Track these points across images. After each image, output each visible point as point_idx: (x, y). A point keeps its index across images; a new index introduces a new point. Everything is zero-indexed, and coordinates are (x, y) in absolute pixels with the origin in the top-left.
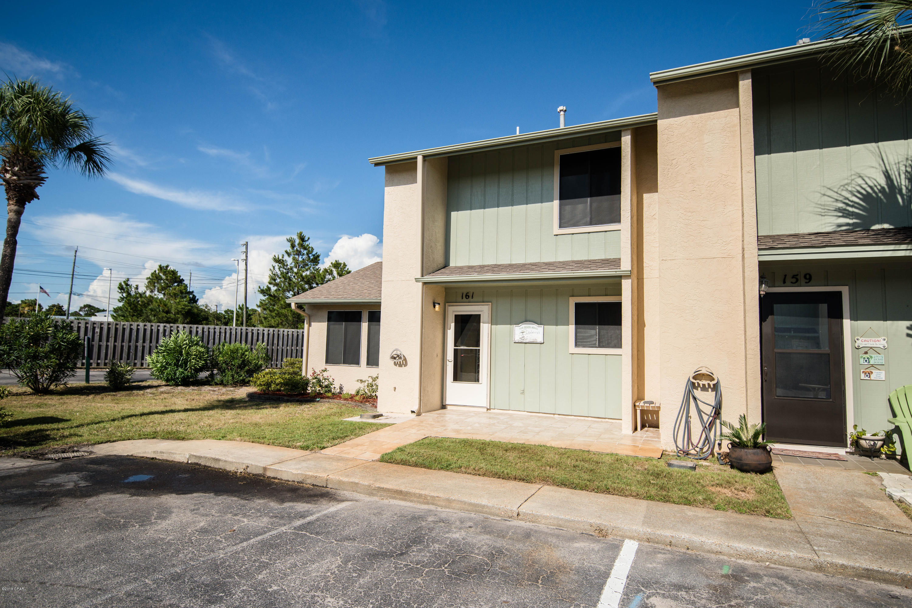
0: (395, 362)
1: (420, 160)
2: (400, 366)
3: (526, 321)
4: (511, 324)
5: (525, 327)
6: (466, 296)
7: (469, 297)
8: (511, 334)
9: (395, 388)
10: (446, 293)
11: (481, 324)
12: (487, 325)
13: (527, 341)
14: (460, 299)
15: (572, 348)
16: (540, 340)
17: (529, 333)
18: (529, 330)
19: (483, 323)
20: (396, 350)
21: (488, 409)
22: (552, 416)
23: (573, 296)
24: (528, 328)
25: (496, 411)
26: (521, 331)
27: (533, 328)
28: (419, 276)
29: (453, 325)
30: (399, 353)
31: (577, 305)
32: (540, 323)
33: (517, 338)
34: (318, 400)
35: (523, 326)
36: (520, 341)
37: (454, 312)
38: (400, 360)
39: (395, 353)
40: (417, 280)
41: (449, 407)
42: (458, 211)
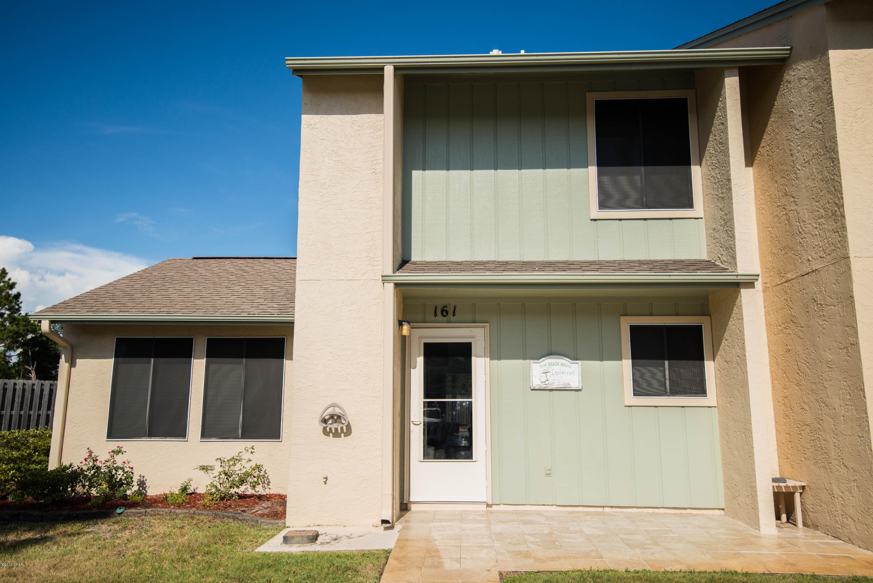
0: (325, 429)
1: (389, 73)
2: (337, 435)
3: (550, 354)
4: (524, 358)
5: (550, 364)
6: (442, 311)
7: (447, 313)
8: (527, 375)
9: (326, 478)
10: (404, 305)
11: (473, 358)
12: (483, 359)
13: (554, 387)
14: (431, 316)
15: (630, 398)
16: (575, 385)
17: (557, 373)
18: (557, 368)
19: (477, 356)
20: (334, 405)
21: (488, 505)
22: (601, 509)
23: (625, 315)
24: (554, 365)
25: (502, 508)
26: (542, 370)
27: (562, 365)
28: (389, 271)
29: (420, 361)
30: (338, 411)
31: (634, 329)
32: (575, 358)
33: (536, 383)
34: (119, 511)
35: (547, 361)
36: (543, 386)
37: (421, 338)
38: (335, 425)
39: (330, 411)
40: (385, 279)
41: (413, 507)
42: (424, 169)
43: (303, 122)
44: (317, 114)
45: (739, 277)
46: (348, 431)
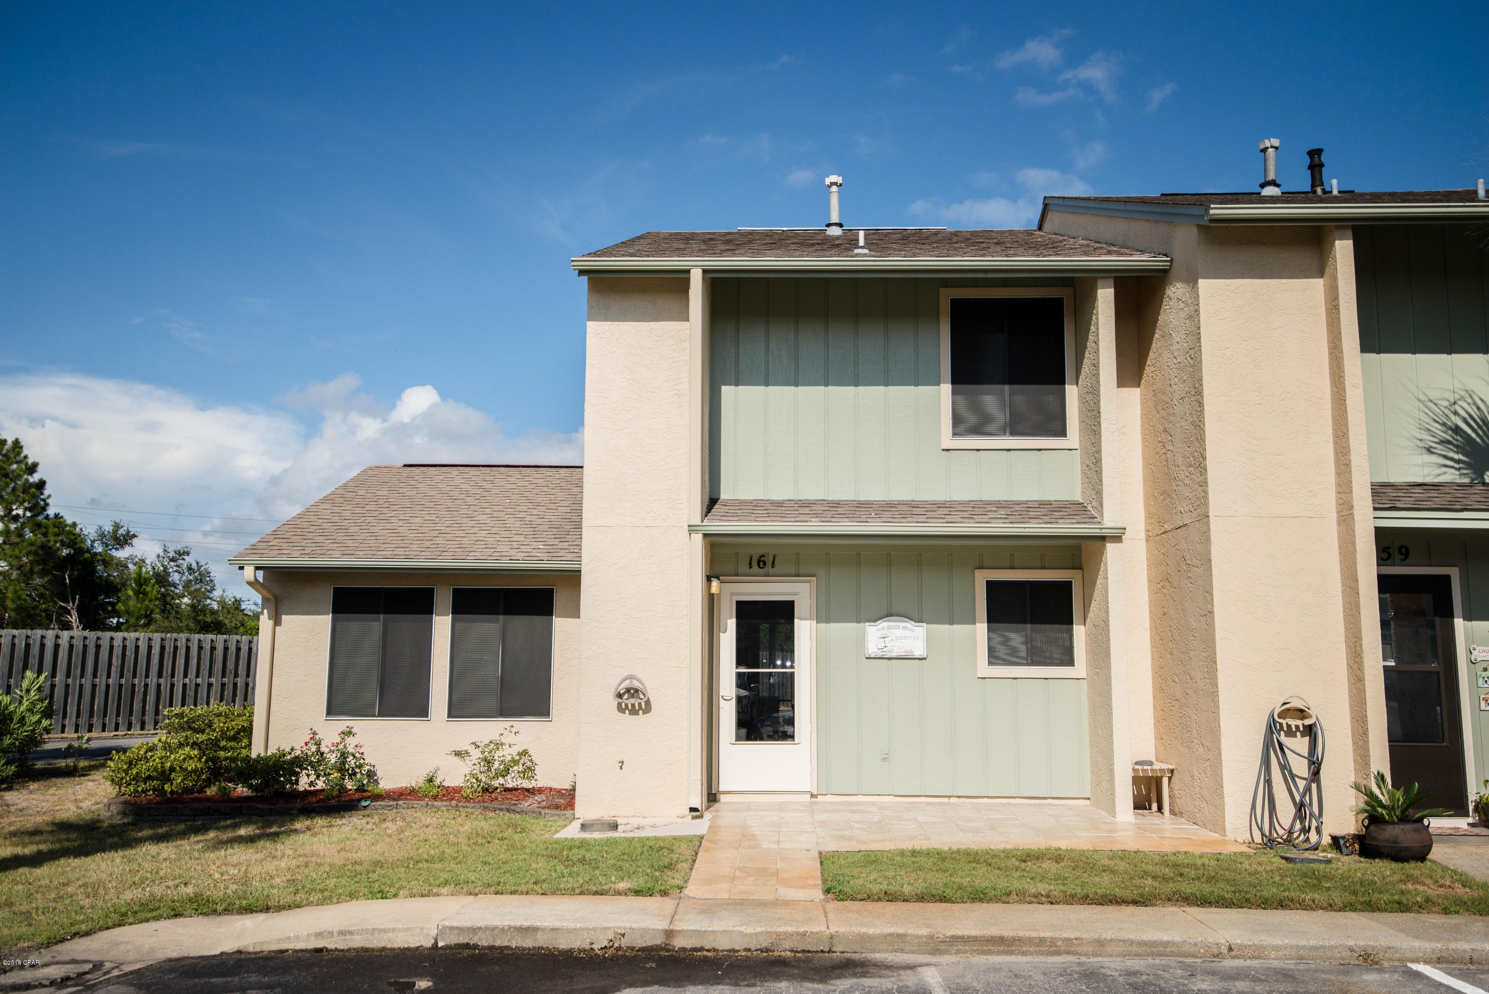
0: (619, 704)
1: (696, 279)
2: (634, 712)
3: (889, 614)
4: (858, 621)
5: (889, 628)
6: (759, 562)
7: (765, 564)
8: (861, 640)
9: (622, 762)
10: (712, 554)
11: (796, 621)
12: (807, 623)
13: (894, 655)
14: (745, 568)
15: (983, 667)
16: (919, 652)
17: (898, 638)
18: (897, 632)
19: (800, 619)
20: (631, 677)
21: (813, 796)
22: (946, 800)
23: (981, 568)
24: (894, 628)
25: (829, 798)
26: (880, 634)
27: (904, 628)
28: (697, 520)
29: (732, 624)
30: (636, 684)
31: (992, 586)
32: (919, 620)
33: (872, 649)
34: (364, 803)
35: (883, 624)
36: (880, 654)
37: (733, 594)
38: (632, 701)
39: (626, 684)
40: (692, 529)
41: (723, 798)
42: (737, 384)
43: (589, 330)
44: (606, 320)
45: (1103, 531)
46: (647, 707)
